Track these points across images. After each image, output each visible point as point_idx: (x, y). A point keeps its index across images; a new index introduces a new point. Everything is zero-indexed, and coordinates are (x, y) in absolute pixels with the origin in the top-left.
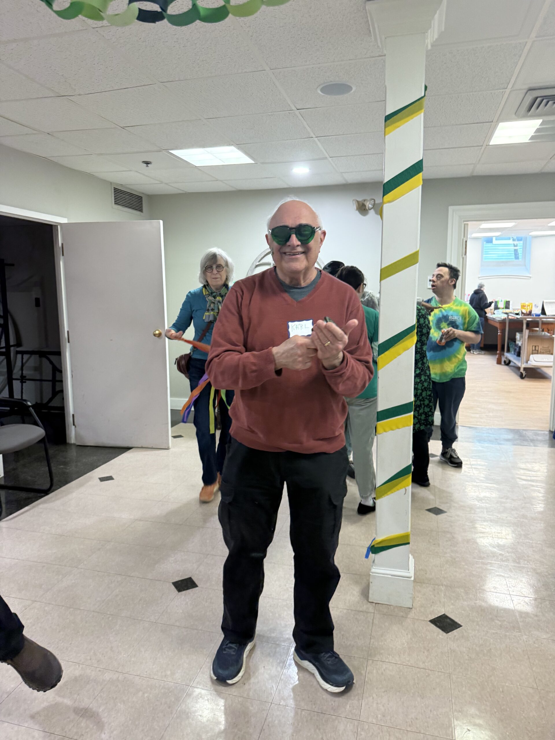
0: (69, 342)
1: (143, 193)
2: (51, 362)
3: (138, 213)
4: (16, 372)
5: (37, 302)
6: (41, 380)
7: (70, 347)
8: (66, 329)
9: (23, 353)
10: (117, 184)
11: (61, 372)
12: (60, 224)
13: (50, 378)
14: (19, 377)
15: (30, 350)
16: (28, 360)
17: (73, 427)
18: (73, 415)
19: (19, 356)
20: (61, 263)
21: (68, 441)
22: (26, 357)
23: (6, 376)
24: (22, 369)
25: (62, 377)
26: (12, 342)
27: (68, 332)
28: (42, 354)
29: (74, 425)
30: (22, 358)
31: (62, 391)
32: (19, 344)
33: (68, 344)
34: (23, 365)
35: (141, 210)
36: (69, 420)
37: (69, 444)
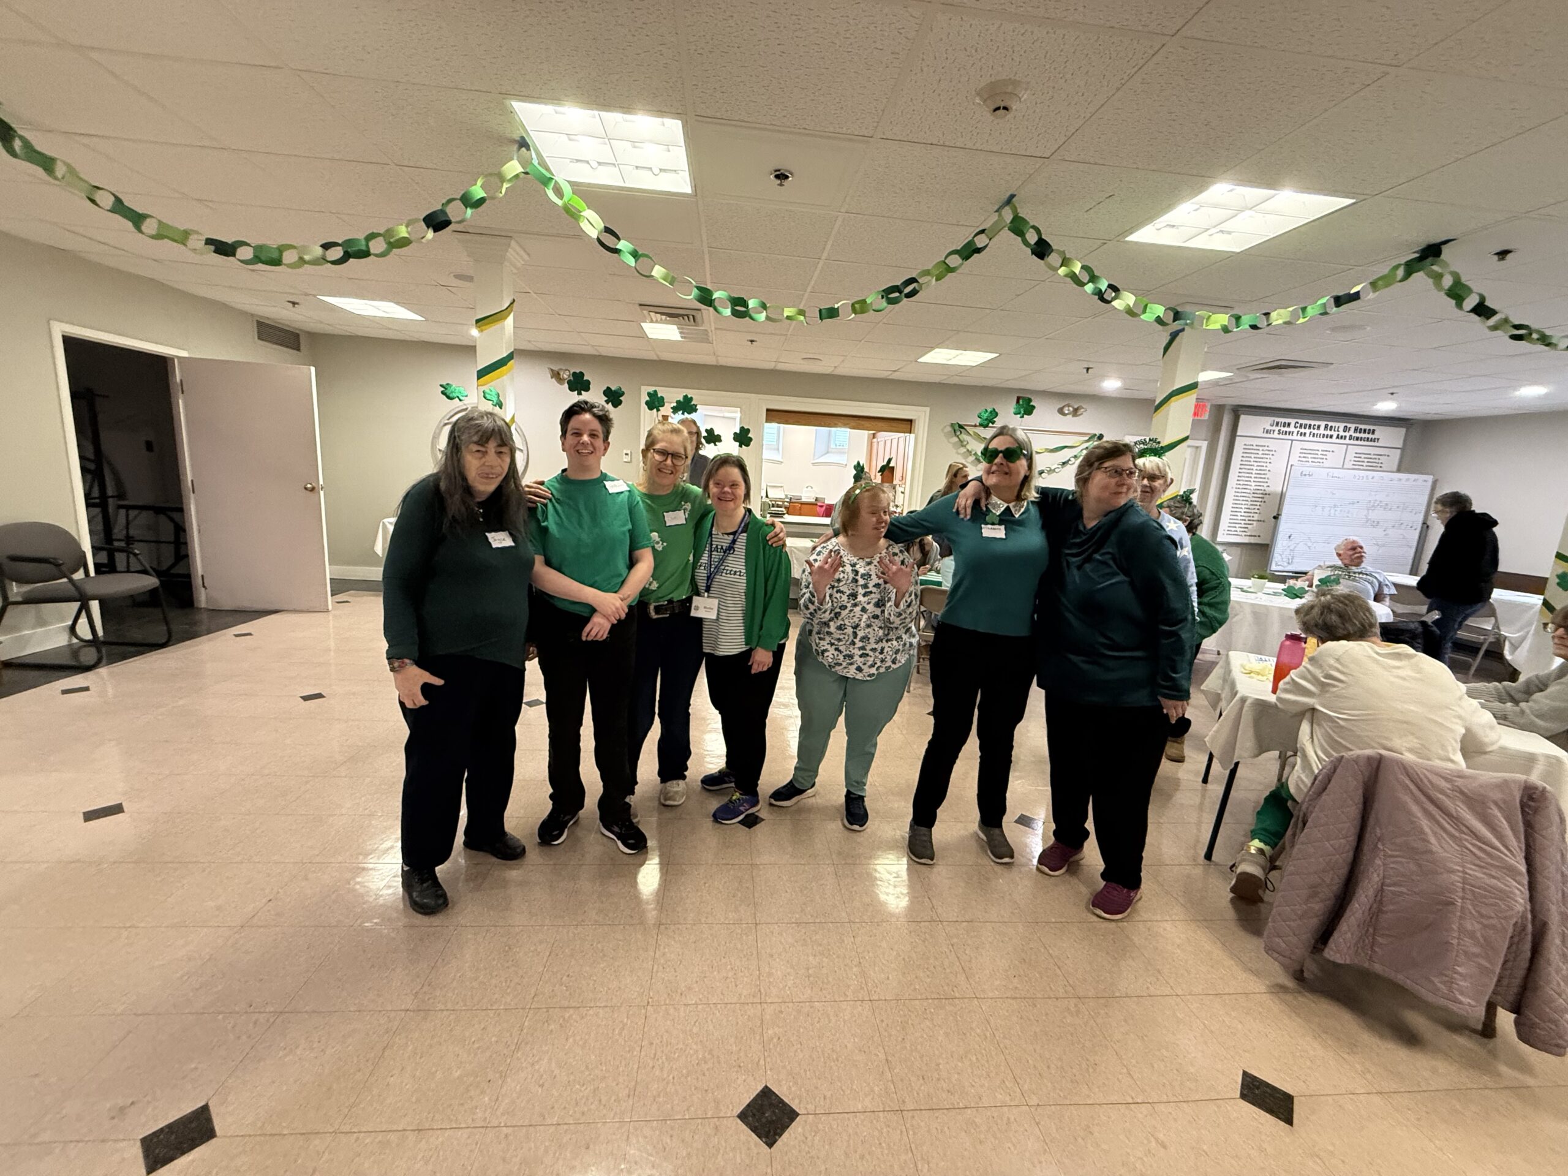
0: (194, 492)
1: (300, 330)
2: (172, 520)
3: (295, 352)
4: (118, 531)
5: (149, 446)
6: (158, 542)
7: (196, 501)
8: (189, 478)
9: (128, 508)
10: (261, 317)
11: (184, 531)
12: (177, 357)
13: (172, 539)
14: (122, 538)
15: (140, 504)
16: (136, 517)
17: (203, 589)
18: (203, 576)
19: (123, 512)
20: (180, 401)
21: (196, 605)
22: (133, 513)
23: (102, 535)
24: (127, 528)
25: (185, 538)
26: (110, 491)
27: (192, 481)
28: (158, 510)
29: (204, 586)
30: (127, 516)
31: (187, 556)
32: (121, 496)
33: (192, 495)
34: (128, 523)
35: (299, 350)
36: (197, 582)
37: (197, 608)
